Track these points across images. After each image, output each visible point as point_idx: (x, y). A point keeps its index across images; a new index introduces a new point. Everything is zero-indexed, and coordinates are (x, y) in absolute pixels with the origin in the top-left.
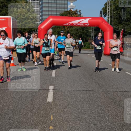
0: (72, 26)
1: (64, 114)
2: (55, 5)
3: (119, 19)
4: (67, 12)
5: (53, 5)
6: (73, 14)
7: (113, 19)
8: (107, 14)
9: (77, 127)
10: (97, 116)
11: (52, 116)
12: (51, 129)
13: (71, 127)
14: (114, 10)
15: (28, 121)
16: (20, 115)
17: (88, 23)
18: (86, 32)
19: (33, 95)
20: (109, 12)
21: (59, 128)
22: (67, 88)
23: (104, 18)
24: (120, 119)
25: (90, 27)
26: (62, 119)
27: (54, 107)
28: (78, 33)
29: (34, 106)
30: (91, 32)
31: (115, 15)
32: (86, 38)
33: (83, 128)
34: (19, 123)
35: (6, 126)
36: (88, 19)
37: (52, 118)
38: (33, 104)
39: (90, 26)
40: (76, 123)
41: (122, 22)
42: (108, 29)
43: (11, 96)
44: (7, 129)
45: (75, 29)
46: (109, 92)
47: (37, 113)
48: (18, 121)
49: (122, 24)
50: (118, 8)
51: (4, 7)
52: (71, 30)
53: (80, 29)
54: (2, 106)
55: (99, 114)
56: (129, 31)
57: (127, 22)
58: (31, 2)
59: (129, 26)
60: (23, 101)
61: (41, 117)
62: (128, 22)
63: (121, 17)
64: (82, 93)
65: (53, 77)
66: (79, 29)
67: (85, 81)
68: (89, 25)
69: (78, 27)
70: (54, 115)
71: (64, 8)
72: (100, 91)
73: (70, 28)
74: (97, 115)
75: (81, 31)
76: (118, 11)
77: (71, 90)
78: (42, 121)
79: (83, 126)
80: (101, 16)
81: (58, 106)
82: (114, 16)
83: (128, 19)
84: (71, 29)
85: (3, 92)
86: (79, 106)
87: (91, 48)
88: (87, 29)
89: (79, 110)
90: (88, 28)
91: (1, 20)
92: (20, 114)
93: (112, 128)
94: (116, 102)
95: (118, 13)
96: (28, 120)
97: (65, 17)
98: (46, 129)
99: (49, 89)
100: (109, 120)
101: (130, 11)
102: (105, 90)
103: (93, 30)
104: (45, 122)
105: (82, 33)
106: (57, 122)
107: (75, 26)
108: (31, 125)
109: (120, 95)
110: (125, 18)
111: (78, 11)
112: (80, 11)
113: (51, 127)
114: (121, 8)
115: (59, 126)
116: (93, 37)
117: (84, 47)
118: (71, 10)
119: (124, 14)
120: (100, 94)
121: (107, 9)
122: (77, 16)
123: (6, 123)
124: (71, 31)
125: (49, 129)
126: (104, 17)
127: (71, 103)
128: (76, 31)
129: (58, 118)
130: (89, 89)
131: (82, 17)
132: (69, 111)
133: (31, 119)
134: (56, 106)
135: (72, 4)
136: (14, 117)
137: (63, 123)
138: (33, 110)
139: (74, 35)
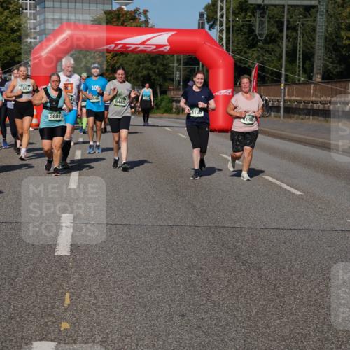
0: (125, 52)
1: (100, 288)
3: (250, 37)
4: (110, 13)
6: (128, 19)
7: (233, 36)
8: (218, 23)
9: (136, 323)
10: (188, 293)
11: (68, 294)
12: (65, 329)
13: (120, 323)
14: (237, 11)
17: (167, 43)
18: (161, 68)
19: (17, 238)
20: (222, 16)
21: (88, 326)
23: (209, 32)
24: (249, 301)
25: (173, 55)
26: (95, 302)
27: (73, 270)
28: (140, 70)
29: (18, 268)
30: (175, 69)
31: (239, 24)
32: (161, 86)
33: (151, 326)
36: (168, 35)
37: (67, 301)
38: (16, 261)
39: (171, 52)
40: (133, 311)
41: (257, 43)
42: (220, 62)
45: (132, 59)
46: (221, 230)
47: (26, 285)
49: (256, 49)
50: (246, 6)
52: (120, 61)
53: (146, 59)
55: (195, 287)
56: (274, 67)
57: (269, 43)
59: (275, 55)
61: (37, 297)
62: (271, 46)
63: (254, 31)
64: (149, 233)
66: (144, 61)
67: (157, 199)
68: (170, 49)
69: (139, 55)
70: (73, 291)
72: (196, 228)
73: (118, 57)
74: (189, 290)
75: (149, 65)
76: (246, 14)
77: (120, 223)
78: (40, 308)
79: (153, 322)
80: (201, 26)
81: (85, 268)
82: (235, 28)
83: (272, 36)
84: (122, 59)
86: (142, 268)
87: (175, 113)
88: (165, 62)
89: (141, 278)
90: (168, 59)
93: (227, 324)
94: (239, 256)
95: (247, 19)
98: (52, 329)
100: (221, 303)
101: (276, 16)
102: (210, 225)
103: (180, 64)
104: (49, 311)
105: (151, 72)
106: (81, 311)
107: (133, 51)
108: (11, 318)
109: (250, 236)
110: (266, 32)
111: (141, 11)
112: (145, 12)
114: (255, 8)
115: (88, 322)
116: (180, 83)
117: (158, 108)
118: (121, 9)
119: (262, 23)
120: (197, 236)
121: (217, 8)
122: (137, 26)
125: (60, 331)
126: (209, 29)
127: (121, 258)
128: (135, 66)
129: (86, 299)
130: (169, 222)
131: (151, 27)
132: (115, 282)
133: (10, 303)
134: (78, 266)
137: (98, 313)
138: (16, 280)
139: (130, 76)
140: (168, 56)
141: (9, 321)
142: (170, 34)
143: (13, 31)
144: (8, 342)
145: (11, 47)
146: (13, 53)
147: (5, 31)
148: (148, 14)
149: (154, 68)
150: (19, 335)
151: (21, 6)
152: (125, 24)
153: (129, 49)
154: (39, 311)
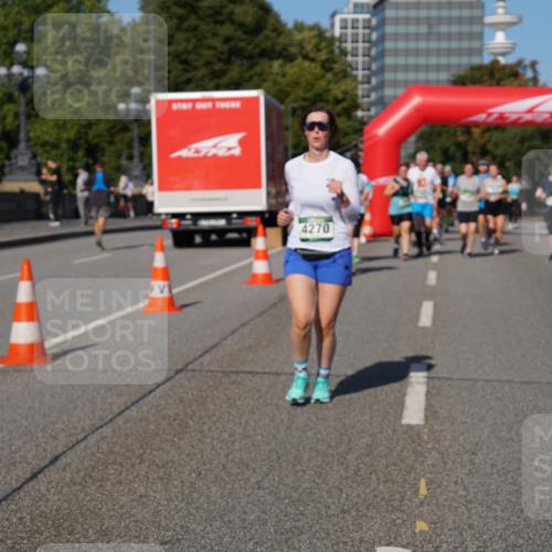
0: (501, 125)
1: (470, 473)
4: (479, 68)
6: (505, 77)
9: (528, 528)
11: (423, 483)
12: (422, 532)
13: (502, 526)
15: (330, 496)
16: (297, 472)
21: (456, 528)
22: (481, 372)
26: (463, 493)
27: (429, 446)
29: (350, 441)
34: (293, 502)
35: (245, 513)
37: (423, 491)
38: (346, 430)
43: (261, 400)
44: (251, 524)
45: (512, 135)
47: (362, 466)
48: (290, 497)
51: (234, 58)
52: (494, 139)
53: (533, 135)
58: (337, 34)
60: (309, 418)
61: (379, 484)
65: (423, 328)
66: (531, 137)
70: (431, 476)
71: (470, 52)
73: (490, 132)
77: (497, 378)
78: (383, 498)
81: (447, 443)
84: (496, 136)
85: (234, 383)
92: (298, 468)
96: (328, 492)
97: (471, 87)
98: (403, 530)
99: (410, 374)
104: (396, 504)
106: (444, 506)
108: (343, 511)
112: (533, 64)
113: (421, 526)
115: (454, 522)
118: (495, 62)
122: (521, 86)
123: (248, 502)
124: (496, 145)
125: (414, 533)
127: (501, 431)
128: (516, 146)
129: (450, 488)
132: (493, 466)
133: (341, 490)
134: (436, 440)
135: (500, 37)
136: (277, 479)
137: (469, 511)
138: (349, 457)
139: (509, 160)
141: (341, 515)
143: (338, 102)
144: (341, 545)
147: (327, 101)
150: (357, 536)
151: (350, 66)
152: (502, 83)
153: (508, 121)
154: (383, 503)
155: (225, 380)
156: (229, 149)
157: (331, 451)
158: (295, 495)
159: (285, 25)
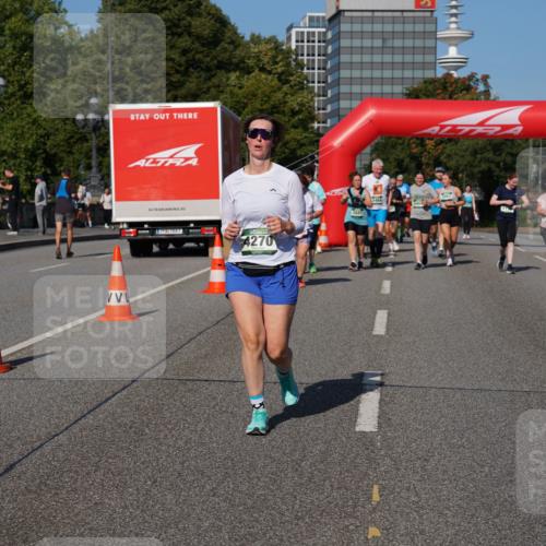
0: (454, 137)
1: (422, 480)
2: (388, 58)
4: (433, 81)
5: (377, 58)
6: (458, 90)
9: (478, 533)
11: (376, 489)
12: (374, 537)
13: (453, 531)
15: (284, 503)
16: (252, 479)
17: (519, 123)
18: (509, 159)
21: (407, 534)
22: (433, 380)
25: (527, 140)
26: (416, 499)
27: (383, 453)
28: (476, 163)
29: (304, 449)
30: (531, 161)
33: (501, 539)
34: (248, 508)
35: (200, 520)
36: (520, 110)
37: (376, 497)
38: (301, 437)
39: (525, 136)
40: (473, 516)
43: (217, 408)
44: (206, 531)
45: (464, 148)
47: (316, 472)
48: (245, 504)
51: (191, 70)
52: (447, 151)
53: (485, 148)
54: (186, 443)
58: (293, 47)
61: (332, 490)
64: (494, 401)
65: (377, 336)
66: (483, 150)
67: (504, 352)
68: (523, 131)
69: (476, 141)
70: (384, 483)
71: (424, 66)
73: (443, 145)
75: (490, 155)
77: (450, 386)
78: (337, 505)
79: (503, 532)
81: (400, 450)
84: (449, 148)
85: (190, 391)
86: (483, 452)
87: (530, 226)
88: (514, 150)
89: (483, 466)
90: (519, 145)
91: (180, 116)
92: (254, 474)
96: (282, 499)
97: (423, 100)
98: (355, 536)
99: (364, 382)
103: (538, 152)
104: (350, 510)
105: (493, 166)
106: (396, 512)
107: (467, 135)
108: (297, 518)
111: (479, 77)
112: (485, 78)
113: (374, 532)
115: (406, 528)
116: (537, 180)
118: (448, 75)
122: (473, 99)
123: (203, 509)
124: (449, 156)
125: (367, 539)
127: (453, 438)
128: (469, 158)
129: (402, 495)
130: (524, 386)
131: (494, 100)
132: (445, 472)
133: (295, 497)
134: (390, 447)
135: (453, 52)
136: (231, 486)
137: (421, 517)
138: (303, 464)
139: (462, 172)
140: (519, 141)
141: (295, 522)
142: (522, 109)
143: (294, 113)
145: (292, 135)
146: (293, 145)
147: (283, 113)
148: (489, 80)
149: (498, 159)
150: (311, 542)
151: (306, 78)
152: (455, 96)
153: (460, 133)
154: (337, 510)
155: (181, 388)
156: (187, 159)
157: (285, 458)
158: (250, 502)
159: (243, 37)
